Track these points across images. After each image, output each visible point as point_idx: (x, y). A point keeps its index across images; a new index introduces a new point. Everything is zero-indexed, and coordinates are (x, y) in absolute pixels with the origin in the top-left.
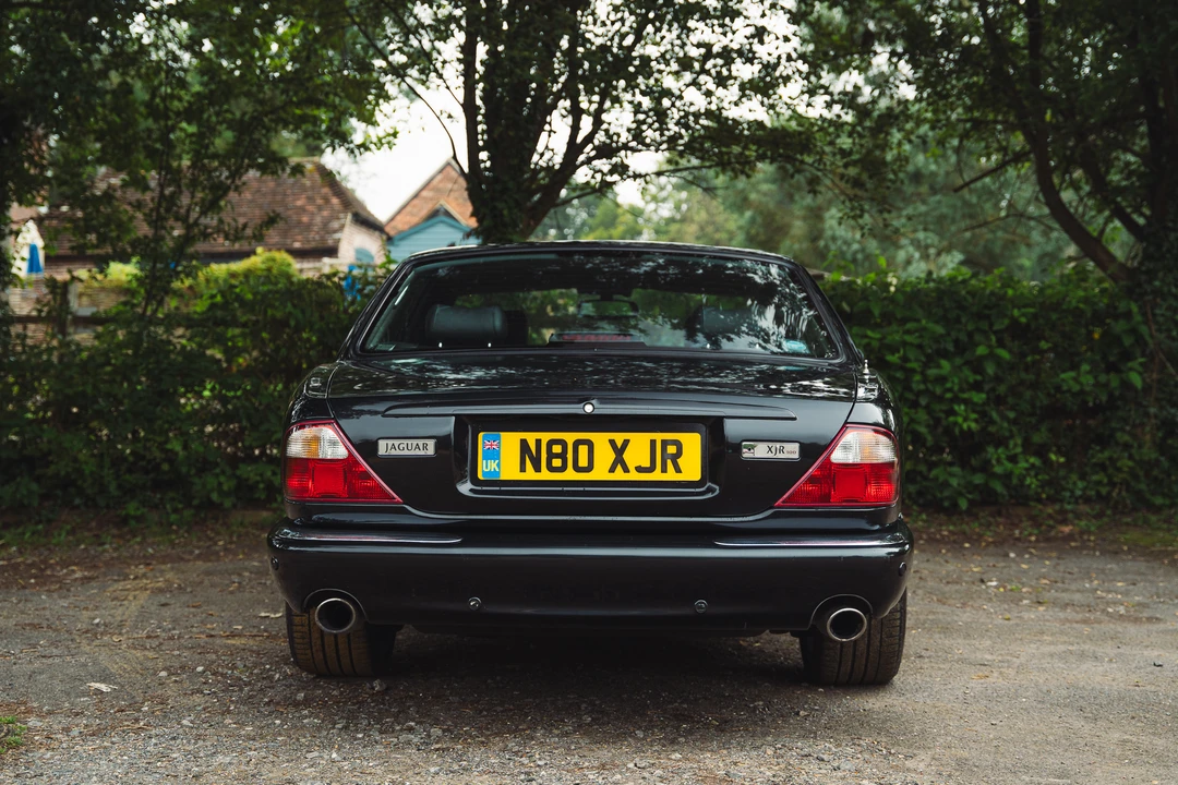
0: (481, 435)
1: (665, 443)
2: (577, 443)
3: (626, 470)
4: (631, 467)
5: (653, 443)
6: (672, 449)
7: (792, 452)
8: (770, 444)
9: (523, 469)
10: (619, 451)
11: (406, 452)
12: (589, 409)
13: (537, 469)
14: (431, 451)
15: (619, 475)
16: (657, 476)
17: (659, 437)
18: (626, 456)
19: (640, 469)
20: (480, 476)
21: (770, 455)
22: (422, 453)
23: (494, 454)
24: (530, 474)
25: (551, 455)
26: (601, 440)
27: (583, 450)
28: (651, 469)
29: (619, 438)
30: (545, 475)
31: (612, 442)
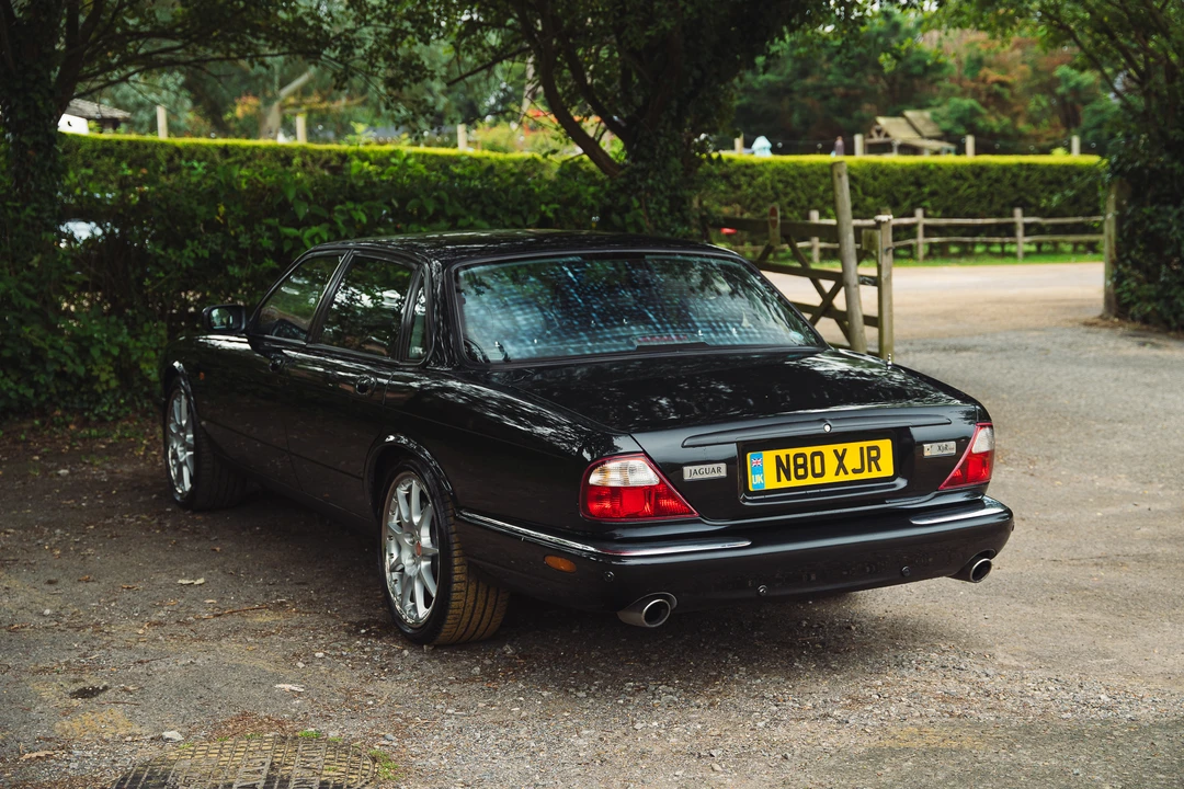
0: (749, 455)
1: (870, 449)
2: (814, 454)
3: (846, 473)
4: (849, 470)
5: (862, 449)
6: (874, 453)
7: (952, 447)
8: (940, 444)
9: (779, 480)
10: (841, 458)
11: (705, 476)
12: (827, 428)
13: (789, 479)
14: (723, 474)
15: (842, 477)
16: (865, 475)
17: (865, 444)
18: (845, 462)
19: (855, 471)
20: (751, 489)
21: (940, 453)
22: (717, 475)
23: (759, 470)
24: (785, 484)
25: (797, 467)
26: (828, 450)
27: (817, 459)
28: (861, 471)
29: (840, 447)
30: (794, 483)
31: (836, 451)
